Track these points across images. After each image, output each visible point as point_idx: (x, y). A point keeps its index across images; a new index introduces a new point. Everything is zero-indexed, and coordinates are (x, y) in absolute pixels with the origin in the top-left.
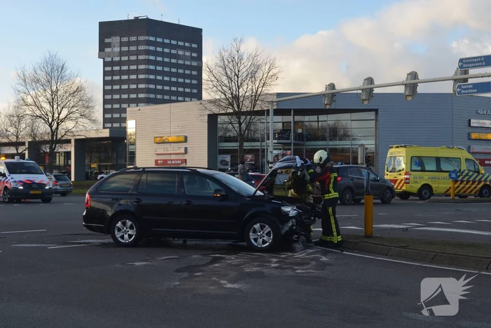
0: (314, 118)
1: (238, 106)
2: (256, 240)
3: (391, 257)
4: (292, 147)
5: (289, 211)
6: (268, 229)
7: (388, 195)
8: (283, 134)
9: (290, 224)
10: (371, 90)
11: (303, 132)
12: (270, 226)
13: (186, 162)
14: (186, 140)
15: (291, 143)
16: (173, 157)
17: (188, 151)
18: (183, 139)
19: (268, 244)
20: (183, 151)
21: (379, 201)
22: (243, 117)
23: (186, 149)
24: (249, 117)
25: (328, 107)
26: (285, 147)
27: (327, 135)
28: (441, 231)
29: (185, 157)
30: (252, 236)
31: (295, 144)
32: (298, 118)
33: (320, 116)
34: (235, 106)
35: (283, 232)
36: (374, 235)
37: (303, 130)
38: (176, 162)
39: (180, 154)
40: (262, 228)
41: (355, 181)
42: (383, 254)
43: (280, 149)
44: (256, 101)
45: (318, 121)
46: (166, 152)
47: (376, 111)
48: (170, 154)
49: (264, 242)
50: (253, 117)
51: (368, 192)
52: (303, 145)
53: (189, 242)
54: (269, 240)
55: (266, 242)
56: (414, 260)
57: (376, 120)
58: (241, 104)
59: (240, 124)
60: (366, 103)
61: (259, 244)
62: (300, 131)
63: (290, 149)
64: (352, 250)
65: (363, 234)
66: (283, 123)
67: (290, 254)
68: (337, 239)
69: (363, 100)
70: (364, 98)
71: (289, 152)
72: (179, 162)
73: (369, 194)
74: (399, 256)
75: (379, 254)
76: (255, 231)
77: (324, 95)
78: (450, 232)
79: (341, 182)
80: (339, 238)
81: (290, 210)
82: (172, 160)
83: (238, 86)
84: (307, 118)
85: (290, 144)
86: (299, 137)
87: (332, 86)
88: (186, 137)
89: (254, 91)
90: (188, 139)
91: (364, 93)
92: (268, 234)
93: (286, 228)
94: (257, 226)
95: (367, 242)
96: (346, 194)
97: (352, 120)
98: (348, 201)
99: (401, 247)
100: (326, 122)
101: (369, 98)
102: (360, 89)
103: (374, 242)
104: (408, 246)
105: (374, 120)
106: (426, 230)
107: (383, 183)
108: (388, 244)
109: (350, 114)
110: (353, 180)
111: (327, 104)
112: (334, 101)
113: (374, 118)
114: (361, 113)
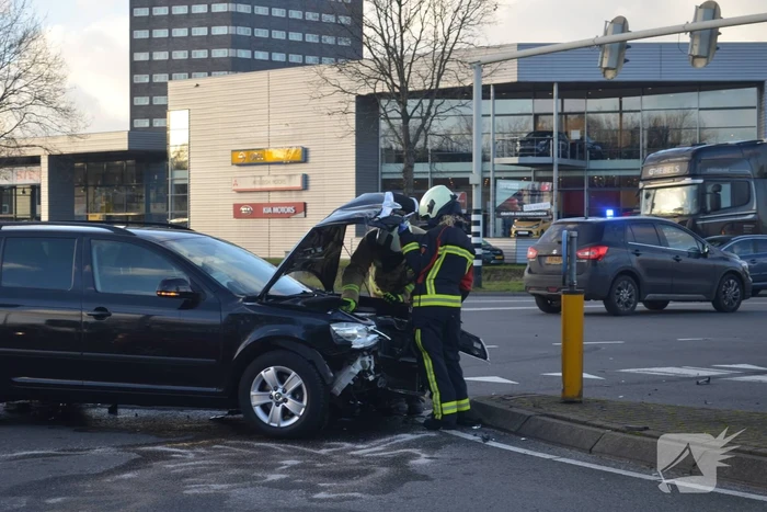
0: (610, 103)
1: (401, 73)
2: (266, 408)
3: (600, 457)
4: (555, 174)
5: (354, 336)
6: (295, 381)
8: (535, 142)
9: (357, 368)
10: (714, 32)
11: (582, 139)
12: (300, 373)
13: (305, 210)
14: (305, 156)
15: (551, 165)
16: (276, 198)
17: (311, 183)
18: (298, 157)
19: (296, 418)
20: (297, 183)
21: (708, 306)
22: (412, 104)
23: (305, 178)
24: (426, 103)
25: (610, 76)
26: (541, 174)
27: (643, 143)
29: (304, 197)
30: (257, 398)
31: (561, 167)
32: (573, 105)
33: (624, 99)
34: (394, 73)
35: (338, 389)
37: (582, 133)
38: (283, 209)
39: (290, 190)
40: (282, 377)
41: (645, 256)
42: (582, 449)
43: (529, 179)
44: (444, 61)
45: (621, 112)
46: (258, 187)
47: (759, 85)
48: (269, 191)
49: (286, 414)
50: (437, 102)
51: (571, 285)
52: (581, 169)
53: (125, 413)
54: (298, 408)
55: (292, 415)
57: (760, 108)
58: (407, 70)
59: (406, 117)
60: (700, 63)
61: (274, 419)
62: (575, 135)
63: (550, 179)
65: (558, 393)
66: (536, 116)
67: (347, 445)
69: (694, 57)
70: (696, 53)
71: (547, 185)
72: (290, 209)
73: (572, 293)
74: (617, 454)
75: (571, 447)
76: (263, 387)
77: (601, 45)
81: (359, 334)
82: (272, 205)
83: (401, 28)
84: (593, 104)
85: (549, 167)
86: (574, 150)
87: (621, 24)
88: (305, 152)
89: (441, 37)
90: (311, 154)
91: (697, 41)
92: (297, 394)
93: (346, 379)
94: (269, 374)
95: (554, 417)
96: (620, 289)
97: (700, 109)
98: (627, 306)
99: (630, 430)
100: (639, 114)
101: (709, 52)
102: (686, 32)
103: (572, 417)
104: (646, 428)
105: (754, 108)
106: (760, 382)
107: (721, 263)
108: (600, 423)
109: (696, 93)
110: (638, 255)
111: (607, 69)
112: (626, 61)
113: (755, 104)
114: (724, 91)
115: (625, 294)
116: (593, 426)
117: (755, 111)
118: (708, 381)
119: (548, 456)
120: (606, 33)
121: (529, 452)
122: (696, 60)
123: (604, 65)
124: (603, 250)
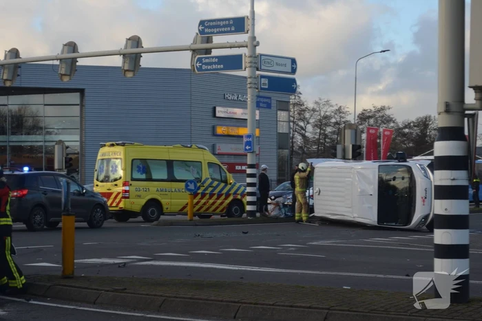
3: (102, 306)
7: (99, 215)
10: (74, 60)
21: (85, 224)
25: (8, 84)
27: (8, 126)
28: (173, 266)
36: (76, 274)
41: (49, 195)
42: (89, 303)
47: (82, 91)
51: (68, 211)
56: (134, 310)
57: (82, 105)
60: (66, 79)
64: (43, 297)
65: (60, 274)
68: (21, 281)
69: (62, 75)
70: (63, 72)
73: (69, 215)
74: (112, 304)
78: (186, 267)
79: (29, 197)
80: (23, 280)
87: (15, 53)
91: (64, 65)
95: (65, 286)
96: (35, 215)
97: (45, 105)
98: (39, 225)
99: (116, 291)
100: (6, 107)
101: (71, 72)
102: (57, 60)
103: (77, 285)
104: (125, 289)
105: (78, 105)
106: (152, 265)
107: (91, 199)
108: (96, 288)
109: (42, 95)
110: (45, 194)
111: (7, 80)
112: (18, 75)
113: (79, 103)
114: (58, 94)
115: (38, 218)
116: (92, 289)
117: (79, 107)
118: (124, 265)
119: (72, 307)
120: (5, 58)
121: (59, 306)
122: (63, 77)
123: (5, 78)
124: (25, 192)
